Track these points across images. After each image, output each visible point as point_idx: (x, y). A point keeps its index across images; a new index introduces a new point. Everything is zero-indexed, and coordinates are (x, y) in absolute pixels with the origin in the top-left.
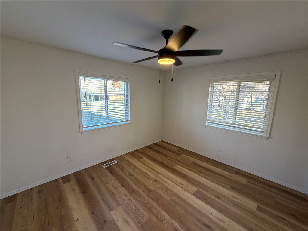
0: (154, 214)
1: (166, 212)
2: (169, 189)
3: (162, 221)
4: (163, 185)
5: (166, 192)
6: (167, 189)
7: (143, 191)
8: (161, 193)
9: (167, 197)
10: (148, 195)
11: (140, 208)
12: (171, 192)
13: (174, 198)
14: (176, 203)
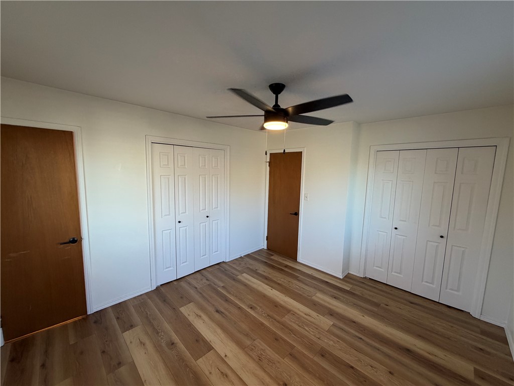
0: (278, 322)
1: (262, 324)
2: (254, 360)
3: (268, 315)
4: (265, 371)
5: (261, 354)
6: (259, 361)
7: (304, 355)
8: (270, 353)
9: (260, 343)
10: (293, 347)
11: (297, 327)
12: (251, 354)
13: (248, 342)
14: (247, 335)
